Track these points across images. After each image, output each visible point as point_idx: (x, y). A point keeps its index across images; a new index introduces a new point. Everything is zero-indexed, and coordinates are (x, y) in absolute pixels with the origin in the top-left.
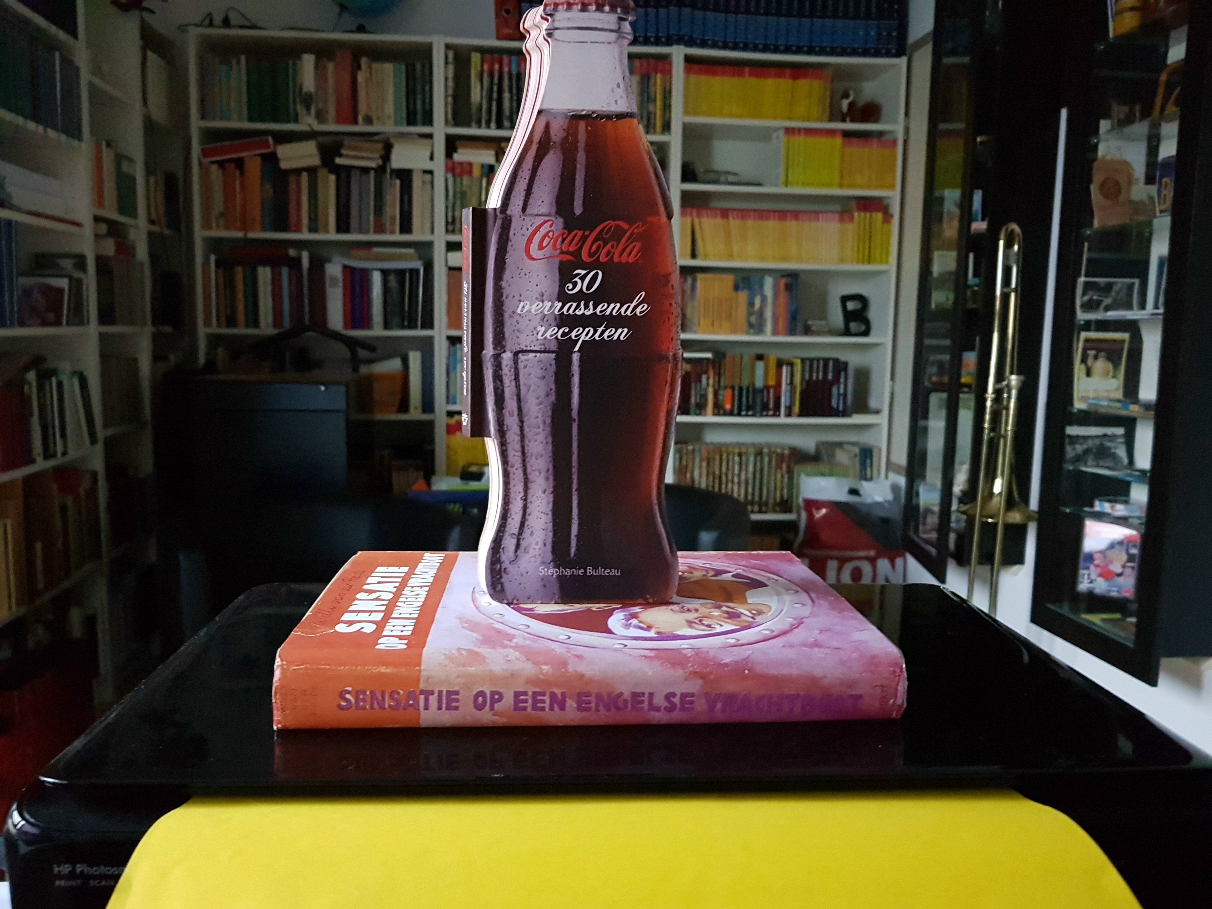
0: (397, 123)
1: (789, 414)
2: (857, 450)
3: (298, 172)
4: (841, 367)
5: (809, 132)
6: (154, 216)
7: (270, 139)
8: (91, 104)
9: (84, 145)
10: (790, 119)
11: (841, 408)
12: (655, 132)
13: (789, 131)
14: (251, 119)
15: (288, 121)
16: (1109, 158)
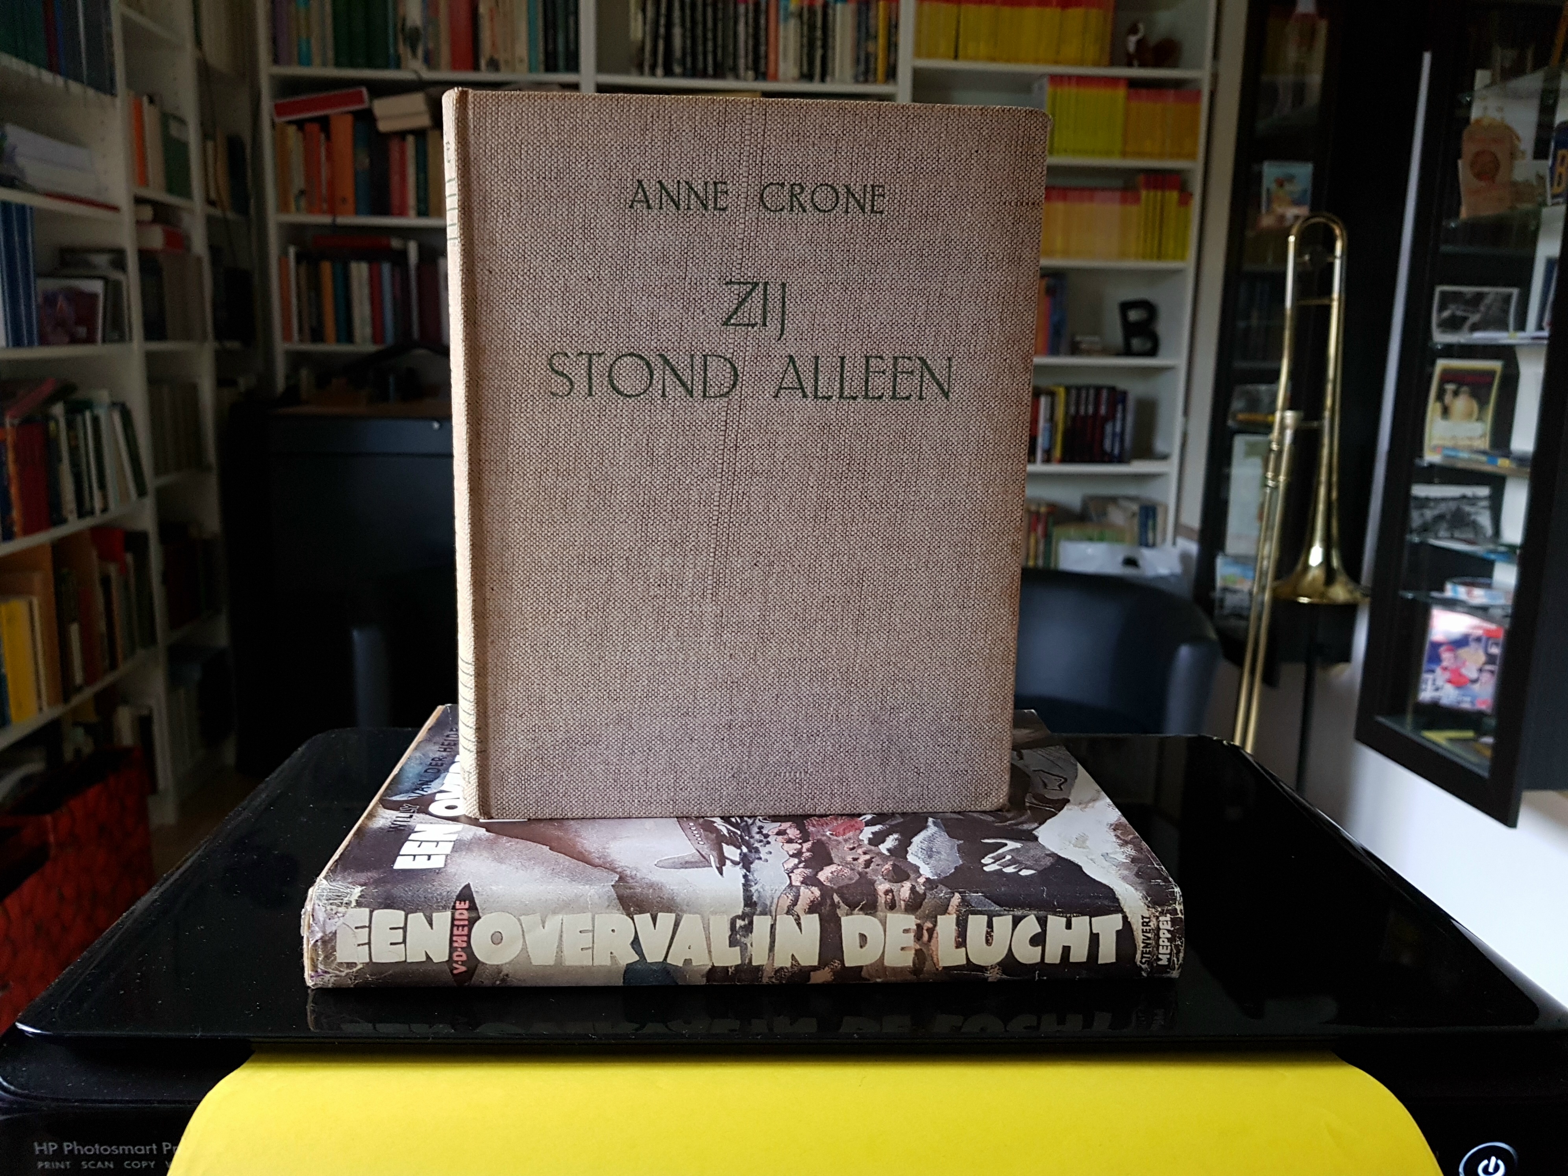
0: (531, 70)
1: (1048, 460)
2: (1135, 507)
3: (402, 135)
4: (1118, 397)
5: (1082, 80)
6: (213, 195)
7: (364, 90)
8: (127, 44)
9: (118, 102)
10: (1056, 62)
11: (1116, 451)
12: (875, 81)
13: (1056, 79)
14: (338, 64)
15: (386, 66)
16: (1485, 122)
